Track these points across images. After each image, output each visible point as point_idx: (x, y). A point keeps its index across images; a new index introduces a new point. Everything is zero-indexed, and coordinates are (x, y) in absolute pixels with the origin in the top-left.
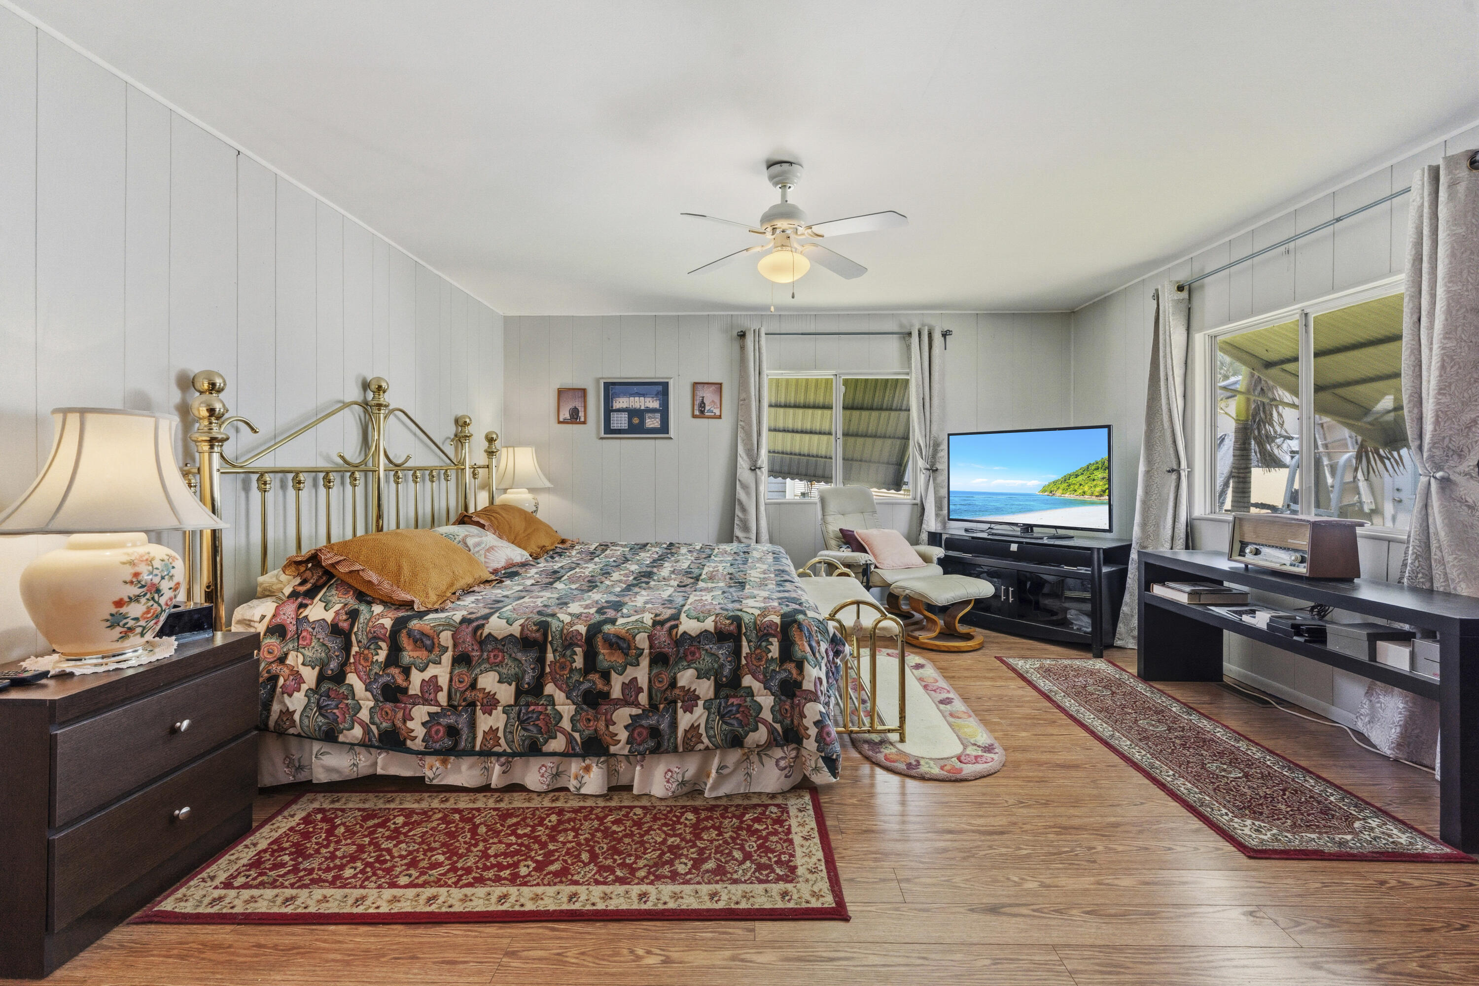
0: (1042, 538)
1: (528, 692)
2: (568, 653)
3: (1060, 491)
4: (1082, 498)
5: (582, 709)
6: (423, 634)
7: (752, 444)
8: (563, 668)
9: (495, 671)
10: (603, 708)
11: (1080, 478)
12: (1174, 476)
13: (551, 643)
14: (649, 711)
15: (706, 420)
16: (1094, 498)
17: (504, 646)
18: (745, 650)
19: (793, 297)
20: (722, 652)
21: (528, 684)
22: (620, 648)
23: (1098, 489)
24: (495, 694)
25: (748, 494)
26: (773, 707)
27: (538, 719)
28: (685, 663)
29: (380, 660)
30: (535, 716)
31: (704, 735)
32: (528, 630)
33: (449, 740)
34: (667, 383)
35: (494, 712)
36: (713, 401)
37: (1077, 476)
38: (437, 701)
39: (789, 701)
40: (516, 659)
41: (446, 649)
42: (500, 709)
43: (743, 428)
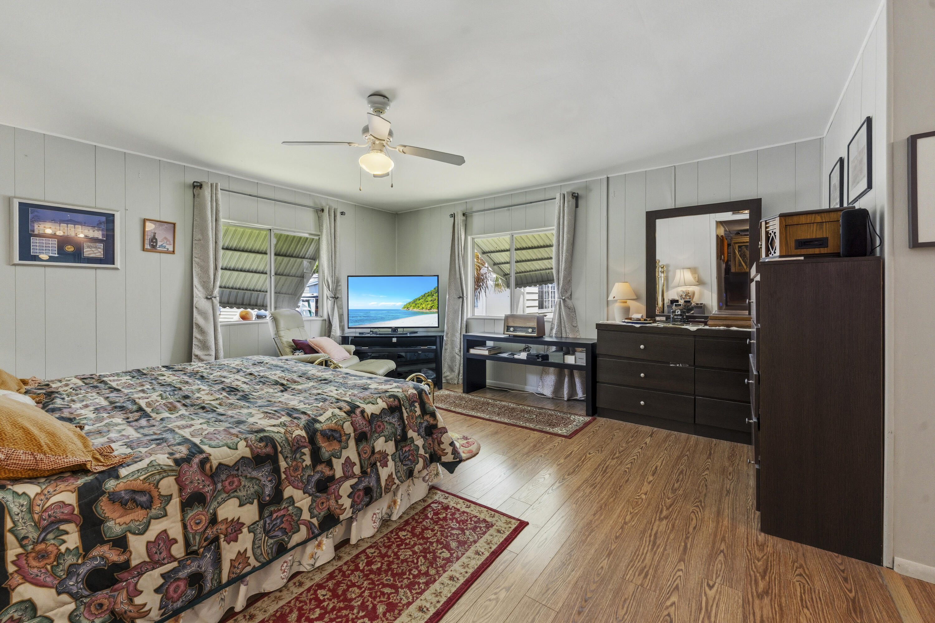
0: (406, 334)
1: (270, 503)
2: (298, 456)
3: (412, 308)
4: (422, 311)
5: (317, 497)
6: (134, 492)
7: (209, 277)
8: (296, 470)
9: (234, 497)
10: (332, 488)
11: (421, 301)
12: (461, 300)
13: (281, 452)
14: (362, 477)
15: (156, 255)
16: (427, 311)
17: (238, 470)
18: (405, 415)
19: (392, 186)
20: (394, 420)
21: (269, 495)
22: (335, 439)
23: (429, 306)
24: (239, 519)
25: (206, 318)
26: (423, 445)
27: (282, 522)
28: (377, 435)
29: (72, 547)
30: (278, 521)
31: (396, 478)
32: (256, 447)
33: (192, 590)
34: (113, 215)
35: (240, 536)
36: (165, 238)
37: (420, 299)
38: (172, 556)
39: (431, 438)
40: (252, 479)
41: (169, 497)
42: (245, 530)
43: (198, 264)
